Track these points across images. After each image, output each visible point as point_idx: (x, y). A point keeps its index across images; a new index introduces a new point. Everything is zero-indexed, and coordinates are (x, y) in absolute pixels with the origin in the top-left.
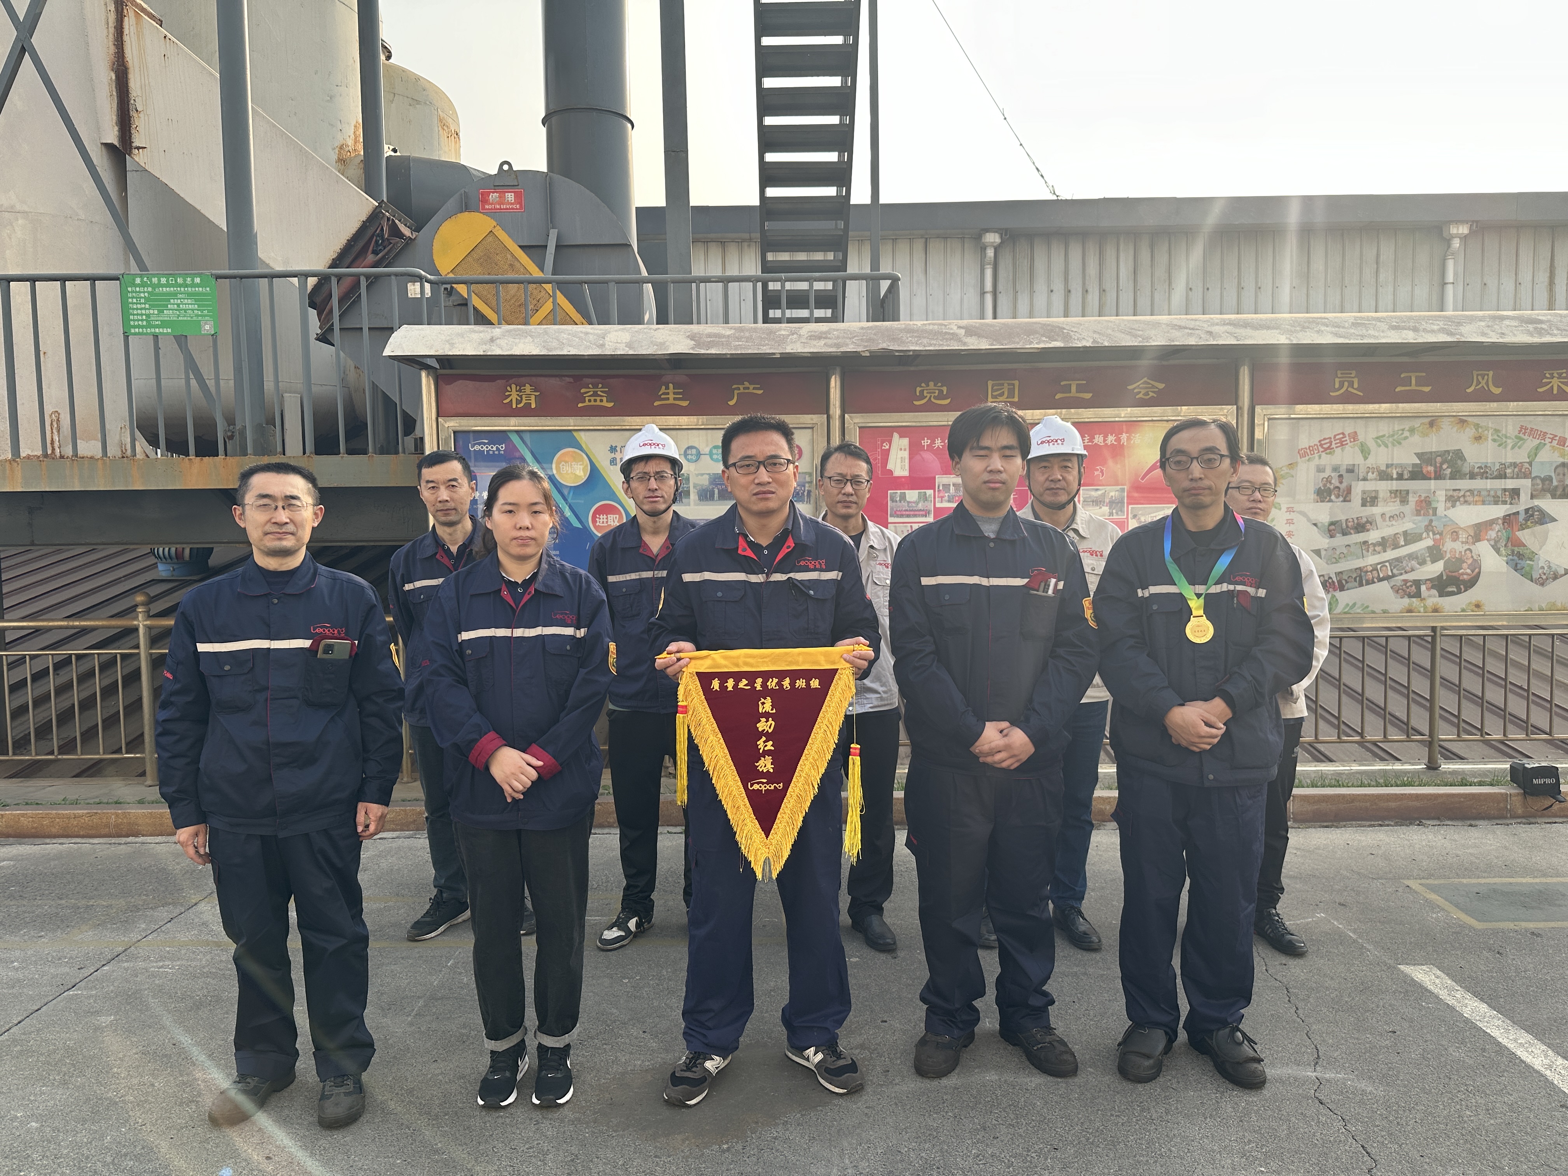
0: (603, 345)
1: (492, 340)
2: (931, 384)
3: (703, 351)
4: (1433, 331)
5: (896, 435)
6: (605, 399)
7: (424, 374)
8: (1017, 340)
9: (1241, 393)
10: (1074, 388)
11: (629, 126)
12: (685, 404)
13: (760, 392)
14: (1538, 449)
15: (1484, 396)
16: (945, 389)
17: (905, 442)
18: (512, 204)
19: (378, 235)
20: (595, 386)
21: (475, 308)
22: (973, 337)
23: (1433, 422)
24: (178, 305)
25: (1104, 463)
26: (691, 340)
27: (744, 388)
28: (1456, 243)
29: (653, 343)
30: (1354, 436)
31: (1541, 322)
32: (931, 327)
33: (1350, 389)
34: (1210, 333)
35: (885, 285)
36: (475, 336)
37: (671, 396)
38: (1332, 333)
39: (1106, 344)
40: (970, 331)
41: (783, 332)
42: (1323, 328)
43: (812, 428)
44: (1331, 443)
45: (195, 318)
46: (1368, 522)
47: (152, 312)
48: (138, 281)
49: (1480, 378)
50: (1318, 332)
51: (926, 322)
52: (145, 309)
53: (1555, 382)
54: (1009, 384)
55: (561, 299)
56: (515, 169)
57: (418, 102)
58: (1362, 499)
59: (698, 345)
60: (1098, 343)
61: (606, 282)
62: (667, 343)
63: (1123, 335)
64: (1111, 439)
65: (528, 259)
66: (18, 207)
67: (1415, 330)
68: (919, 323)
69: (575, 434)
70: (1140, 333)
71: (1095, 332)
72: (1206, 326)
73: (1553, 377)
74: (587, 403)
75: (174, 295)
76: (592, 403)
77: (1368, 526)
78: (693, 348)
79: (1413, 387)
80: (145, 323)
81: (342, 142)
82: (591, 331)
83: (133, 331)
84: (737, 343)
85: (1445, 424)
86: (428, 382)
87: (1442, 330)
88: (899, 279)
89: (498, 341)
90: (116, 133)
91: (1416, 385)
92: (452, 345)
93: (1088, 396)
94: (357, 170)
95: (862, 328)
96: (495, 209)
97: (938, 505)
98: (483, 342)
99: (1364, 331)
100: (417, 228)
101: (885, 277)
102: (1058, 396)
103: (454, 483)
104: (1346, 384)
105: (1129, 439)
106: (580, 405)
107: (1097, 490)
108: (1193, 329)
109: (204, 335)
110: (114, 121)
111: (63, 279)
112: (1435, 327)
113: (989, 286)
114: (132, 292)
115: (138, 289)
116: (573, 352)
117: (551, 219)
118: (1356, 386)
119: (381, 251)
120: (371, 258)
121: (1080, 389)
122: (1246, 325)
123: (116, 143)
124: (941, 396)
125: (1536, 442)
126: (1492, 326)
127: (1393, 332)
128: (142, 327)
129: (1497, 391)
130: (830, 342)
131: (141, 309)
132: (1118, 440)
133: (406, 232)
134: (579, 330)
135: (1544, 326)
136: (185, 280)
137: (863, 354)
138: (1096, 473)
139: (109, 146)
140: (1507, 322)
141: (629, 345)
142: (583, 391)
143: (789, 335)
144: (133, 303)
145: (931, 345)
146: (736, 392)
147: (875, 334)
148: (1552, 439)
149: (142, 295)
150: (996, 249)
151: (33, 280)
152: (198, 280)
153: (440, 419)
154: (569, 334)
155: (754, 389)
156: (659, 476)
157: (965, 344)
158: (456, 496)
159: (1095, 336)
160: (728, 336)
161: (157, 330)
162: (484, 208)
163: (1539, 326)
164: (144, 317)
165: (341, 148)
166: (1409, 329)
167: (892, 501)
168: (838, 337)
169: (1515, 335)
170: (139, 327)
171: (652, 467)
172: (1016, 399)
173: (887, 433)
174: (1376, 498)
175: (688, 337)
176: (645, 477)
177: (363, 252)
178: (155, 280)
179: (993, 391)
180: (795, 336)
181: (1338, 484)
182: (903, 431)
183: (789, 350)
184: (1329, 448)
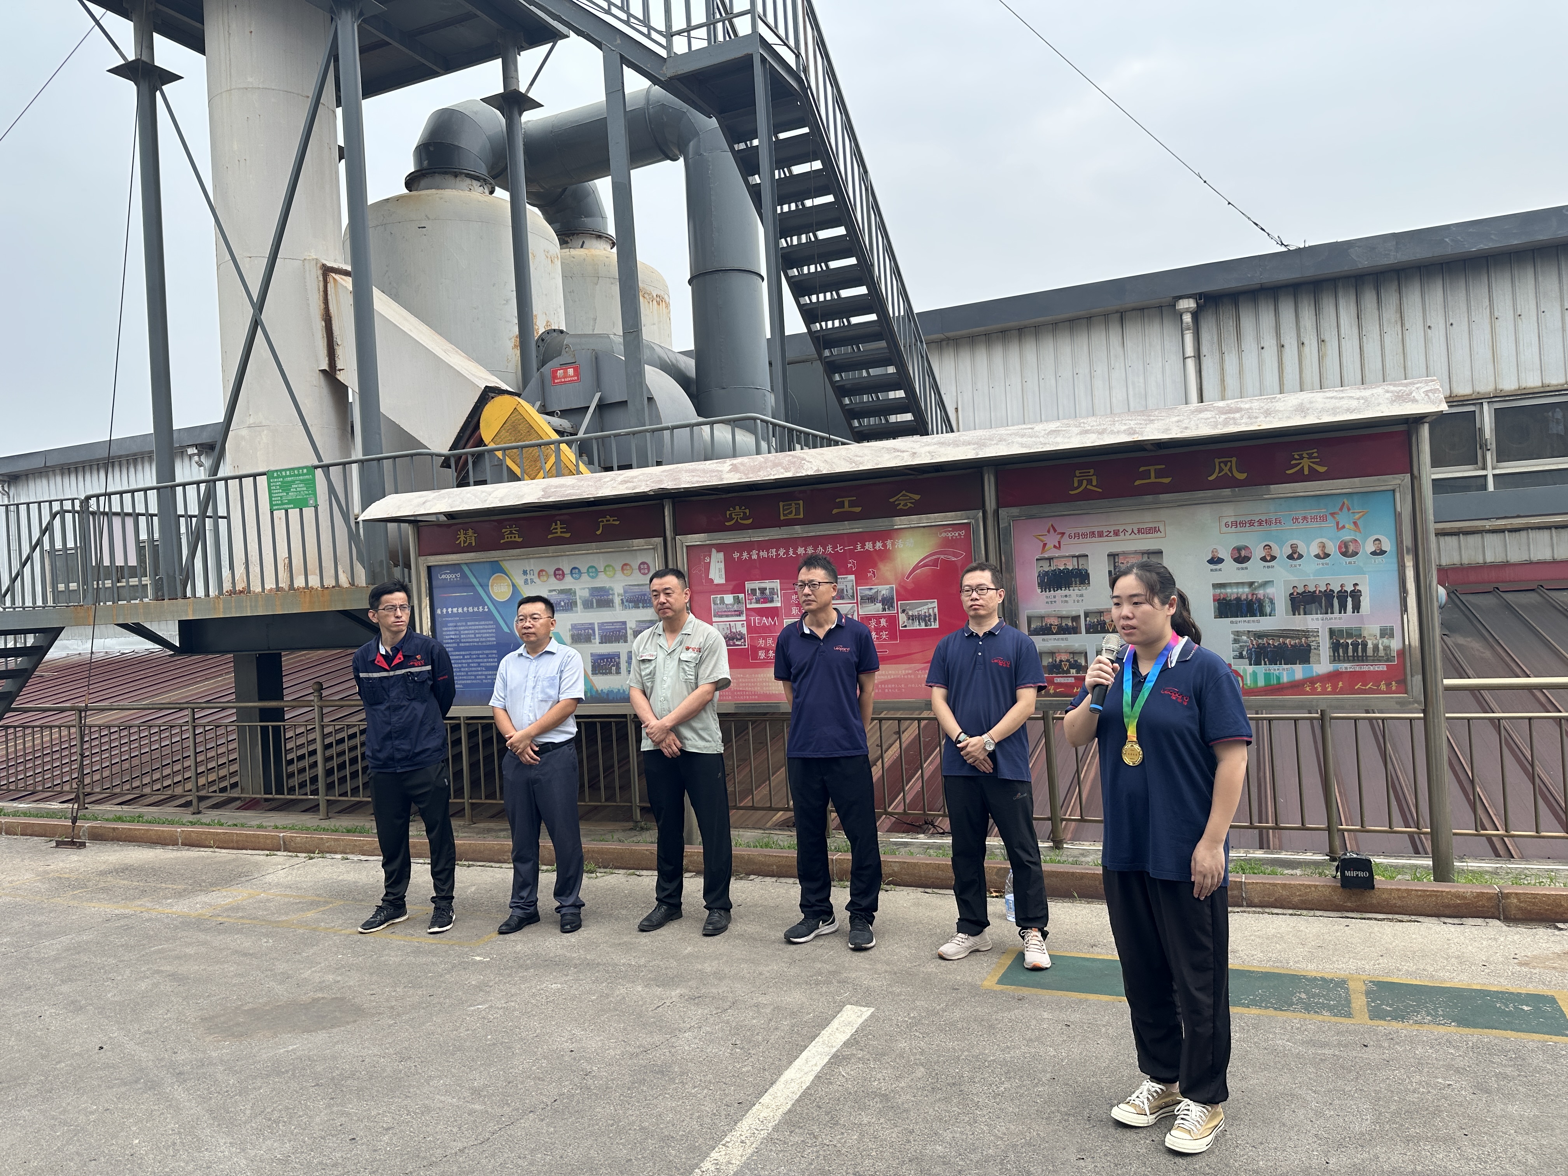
2: (737, 507)
5: (714, 551)
6: (516, 537)
7: (411, 527)
9: (986, 499)
12: (567, 536)
15: (1227, 483)
16: (747, 511)
17: (721, 555)
18: (572, 377)
20: (511, 527)
24: (296, 489)
25: (875, 565)
27: (606, 521)
37: (558, 530)
43: (654, 549)
45: (305, 497)
47: (283, 494)
48: (275, 475)
49: (1222, 465)
52: (280, 493)
53: (1306, 463)
54: (795, 504)
64: (879, 545)
66: (264, 423)
69: (500, 563)
73: (1302, 458)
74: (506, 540)
75: (294, 482)
76: (509, 539)
79: (1153, 480)
80: (280, 502)
83: (274, 508)
86: (413, 532)
90: (327, 361)
91: (1156, 478)
96: (562, 382)
97: (748, 606)
102: (835, 511)
104: (1085, 482)
105: (893, 544)
109: (310, 507)
110: (326, 354)
111: (239, 477)
113: (1189, 351)
114: (273, 482)
115: (275, 480)
118: (1094, 483)
121: (853, 506)
123: (327, 368)
124: (745, 518)
126: (1184, 421)
128: (279, 505)
131: (278, 493)
132: (885, 545)
135: (1238, 415)
136: (298, 472)
138: (869, 575)
139: (323, 371)
140: (1207, 415)
142: (504, 531)
144: (273, 490)
145: (700, 482)
146: (601, 524)
149: (278, 484)
152: (305, 471)
153: (419, 558)
155: (613, 520)
161: (286, 506)
162: (554, 383)
164: (280, 498)
167: (715, 604)
170: (277, 505)
172: (802, 516)
173: (706, 549)
178: (284, 473)
179: (784, 511)
182: (720, 548)
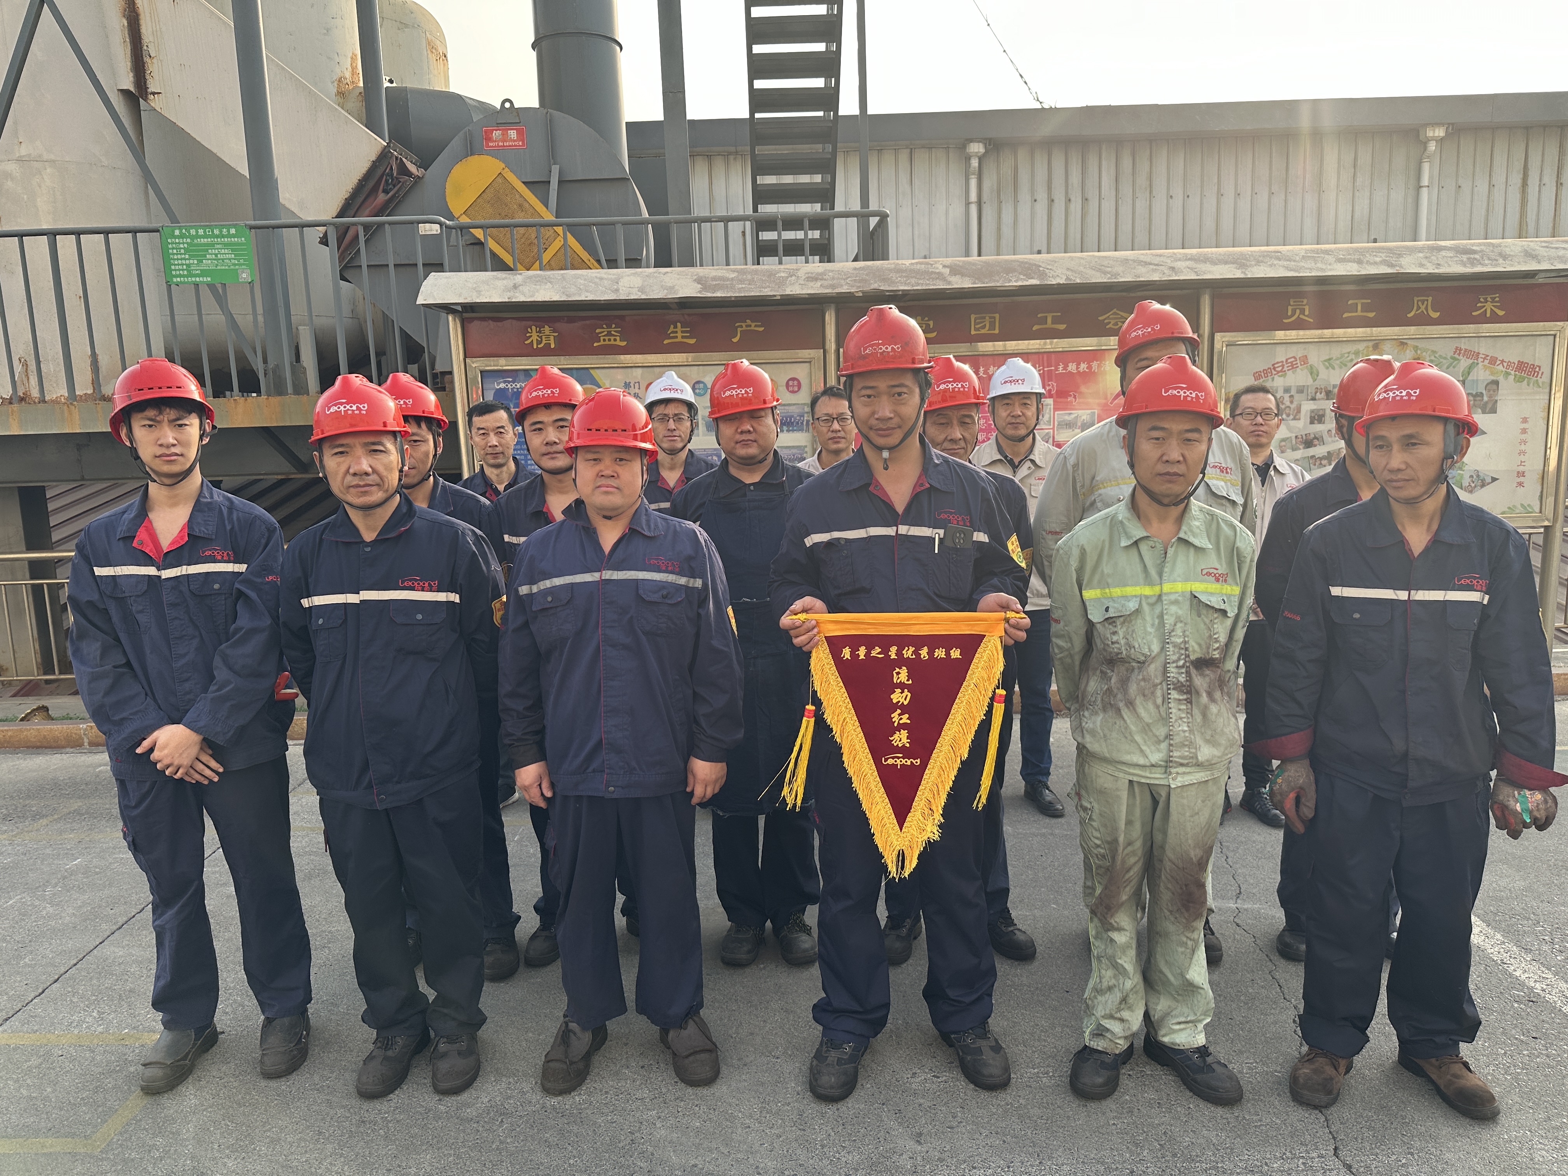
0: (617, 290)
1: (515, 287)
3: (709, 295)
4: (1375, 263)
6: (618, 338)
7: (450, 318)
8: (997, 278)
9: (1202, 321)
10: (1049, 320)
11: (618, 48)
12: (692, 341)
13: (762, 329)
14: (1470, 368)
15: (1423, 320)
16: (931, 323)
18: (514, 141)
19: (388, 175)
20: (609, 326)
21: (491, 251)
22: (957, 276)
23: (1377, 346)
24: (216, 255)
25: (1077, 389)
26: (698, 283)
27: (747, 326)
28: (1432, 146)
29: (663, 287)
30: (1305, 359)
31: (1475, 252)
32: (918, 267)
33: (1301, 316)
34: (1173, 269)
35: (873, 221)
36: (499, 283)
37: (679, 334)
38: (1284, 266)
39: (1078, 281)
40: (955, 270)
41: (783, 275)
42: (1275, 262)
43: (810, 362)
44: (1283, 366)
45: (232, 267)
46: (1315, 438)
47: (191, 261)
48: (177, 232)
49: (1420, 303)
50: (1271, 266)
51: (914, 261)
52: (185, 259)
53: (1489, 306)
54: (990, 318)
55: (571, 241)
56: (516, 107)
57: (406, 26)
58: (1311, 417)
59: (705, 288)
60: (1071, 280)
61: (613, 224)
62: (677, 287)
63: (1094, 272)
64: (1083, 367)
65: (534, 197)
66: (46, 157)
67: (1359, 262)
68: (907, 262)
69: (592, 371)
70: (1109, 269)
71: (1068, 269)
72: (1169, 261)
73: (1486, 301)
74: (602, 343)
75: (212, 245)
76: (607, 342)
77: (1316, 442)
78: (700, 292)
79: (1359, 313)
80: (185, 272)
81: (340, 74)
82: (605, 276)
83: (175, 280)
84: (740, 286)
85: (1387, 346)
86: (455, 324)
87: (1384, 262)
88: (888, 216)
89: (520, 288)
90: (132, 79)
91: (1362, 311)
92: (479, 292)
93: (1062, 327)
94: (356, 103)
95: (855, 269)
96: (498, 146)
98: (507, 289)
99: (1313, 264)
100: (425, 165)
101: (874, 214)
102: (1035, 328)
103: (502, 430)
104: (1298, 311)
105: (1099, 366)
106: (595, 345)
107: (1070, 414)
108: (1157, 265)
109: (242, 283)
110: (129, 68)
111: (106, 232)
112: (1378, 259)
113: (973, 197)
114: (173, 243)
115: (177, 241)
116: (591, 297)
117: (552, 154)
118: (1307, 313)
119: (391, 190)
120: (382, 197)
121: (1055, 321)
122: (1206, 260)
123: (132, 89)
125: (1470, 361)
126: (1429, 257)
127: (1339, 264)
128: (184, 276)
129: (1435, 315)
130: (825, 283)
131: (181, 259)
132: (1090, 367)
133: (412, 168)
134: (594, 275)
135: (1477, 256)
136: (221, 232)
137: (857, 295)
138: (1069, 399)
139: (125, 93)
140: (1443, 253)
141: (641, 290)
142: (598, 331)
143: (788, 277)
144: (173, 254)
145: (918, 284)
146: (739, 329)
147: (867, 275)
148: (1484, 359)
149: (182, 246)
150: (980, 159)
151: (78, 233)
152: (233, 231)
153: (467, 360)
154: (585, 280)
155: (756, 326)
156: (678, 418)
157: (949, 283)
158: (503, 441)
159: (1068, 273)
160: (732, 279)
161: (198, 279)
162: (488, 146)
163: (1472, 256)
164: (185, 267)
165: (340, 81)
166: (1354, 261)
168: (833, 279)
169: (1449, 266)
170: (180, 276)
171: (671, 410)
172: (997, 331)
174: (1323, 416)
175: (695, 280)
176: (665, 418)
177: (374, 190)
178: (193, 232)
179: (975, 324)
180: (793, 278)
181: (1288, 404)
183: (788, 292)
184: (1281, 371)
